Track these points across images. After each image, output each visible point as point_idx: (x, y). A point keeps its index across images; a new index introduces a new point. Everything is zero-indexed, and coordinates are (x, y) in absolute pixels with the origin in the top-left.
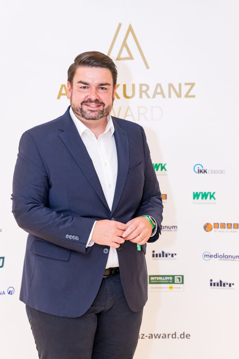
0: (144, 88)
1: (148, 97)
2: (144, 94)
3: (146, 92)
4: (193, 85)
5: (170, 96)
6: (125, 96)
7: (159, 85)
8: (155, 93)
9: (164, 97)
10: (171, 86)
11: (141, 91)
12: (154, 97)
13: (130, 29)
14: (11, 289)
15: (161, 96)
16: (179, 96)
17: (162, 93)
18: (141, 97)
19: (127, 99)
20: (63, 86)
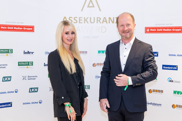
0: (99, 19)
1: (100, 23)
2: (98, 21)
3: (99, 21)
5: (109, 23)
6: (91, 22)
7: (105, 18)
8: (103, 21)
9: (107, 23)
10: (110, 18)
11: (97, 20)
12: (103, 23)
14: (41, 101)
15: (105, 22)
16: (113, 22)
17: (106, 21)
18: (97, 23)
19: (91, 24)
20: (65, 18)
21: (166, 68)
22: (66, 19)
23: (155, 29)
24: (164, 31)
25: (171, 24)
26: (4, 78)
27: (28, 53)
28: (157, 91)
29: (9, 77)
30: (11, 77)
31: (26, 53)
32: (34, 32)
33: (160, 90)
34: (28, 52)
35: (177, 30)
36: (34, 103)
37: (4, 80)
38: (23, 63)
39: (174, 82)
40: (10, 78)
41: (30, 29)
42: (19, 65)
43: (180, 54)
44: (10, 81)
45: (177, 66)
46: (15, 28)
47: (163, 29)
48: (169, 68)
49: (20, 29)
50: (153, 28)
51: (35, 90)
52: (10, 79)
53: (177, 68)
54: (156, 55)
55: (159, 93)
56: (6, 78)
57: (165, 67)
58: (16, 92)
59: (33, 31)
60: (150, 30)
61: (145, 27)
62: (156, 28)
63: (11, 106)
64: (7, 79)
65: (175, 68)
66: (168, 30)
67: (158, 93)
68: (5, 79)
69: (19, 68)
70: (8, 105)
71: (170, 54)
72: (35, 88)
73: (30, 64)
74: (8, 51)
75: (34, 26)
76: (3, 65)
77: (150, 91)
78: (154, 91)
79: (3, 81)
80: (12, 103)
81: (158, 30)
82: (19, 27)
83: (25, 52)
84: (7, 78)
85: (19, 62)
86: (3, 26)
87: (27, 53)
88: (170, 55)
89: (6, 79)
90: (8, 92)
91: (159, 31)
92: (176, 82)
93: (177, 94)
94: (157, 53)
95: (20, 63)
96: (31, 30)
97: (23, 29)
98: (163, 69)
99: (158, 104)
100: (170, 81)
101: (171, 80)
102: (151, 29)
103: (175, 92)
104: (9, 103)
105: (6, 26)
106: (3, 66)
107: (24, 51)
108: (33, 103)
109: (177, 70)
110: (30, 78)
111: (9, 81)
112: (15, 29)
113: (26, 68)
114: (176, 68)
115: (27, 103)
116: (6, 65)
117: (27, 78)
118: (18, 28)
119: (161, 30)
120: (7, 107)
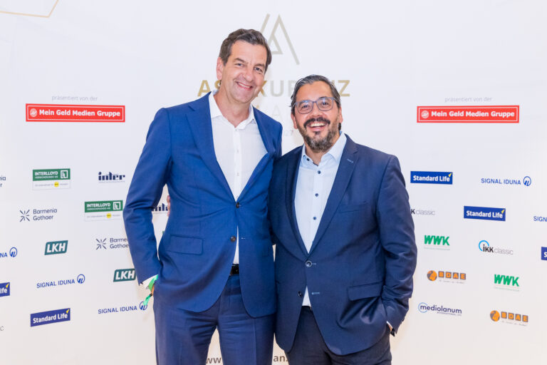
4: (347, 82)
6: (273, 94)
13: (279, 21)
19: (274, 97)
20: (205, 82)
21: (474, 214)
22: (207, 86)
23: (444, 111)
24: (468, 116)
25: (487, 99)
26: (49, 245)
27: (111, 177)
28: (449, 275)
29: (62, 242)
30: (66, 242)
31: (103, 177)
32: (124, 121)
33: (458, 274)
34: (110, 174)
35: (503, 115)
36: (126, 309)
37: (49, 251)
38: (97, 205)
39: (496, 251)
40: (64, 244)
41: (114, 114)
42: (86, 211)
43: (511, 179)
44: (65, 252)
45: (502, 209)
46: (75, 113)
47: (467, 112)
48: (481, 214)
49: (89, 114)
50: (438, 109)
51: (129, 274)
52: (64, 247)
53: (504, 214)
54: (448, 180)
55: (455, 280)
56: (54, 245)
57: (471, 212)
58: (80, 281)
59: (121, 118)
60: (430, 114)
61: (418, 107)
62: (447, 110)
63: (68, 319)
64: (58, 248)
65: (499, 215)
66: (478, 114)
67: (452, 280)
68: (51, 249)
69: (88, 217)
70: (61, 315)
71: (486, 177)
72: (128, 270)
73: (116, 206)
74: (59, 175)
75: (124, 107)
76: (47, 211)
77: (431, 276)
78: (442, 274)
79: (46, 253)
80: (69, 311)
81: (451, 113)
82: (85, 109)
83: (102, 175)
84: (57, 245)
85: (86, 203)
86: (46, 109)
87: (107, 179)
88: (483, 181)
89: (54, 247)
90: (61, 283)
91: (454, 118)
92: (501, 251)
93: (505, 284)
94: (450, 175)
95: (89, 206)
96: (116, 117)
97: (96, 114)
98: (466, 216)
99: (451, 310)
100: (486, 249)
101: (486, 245)
102: (432, 112)
103: (498, 279)
104: (64, 311)
105: (52, 109)
106: (45, 214)
107: (100, 173)
108: (123, 309)
109: (503, 219)
110: (116, 243)
111: (62, 252)
112: (75, 115)
113: (106, 218)
114: (501, 216)
115: (109, 310)
116: (55, 211)
117: (108, 243)
118: (85, 113)
119: (462, 114)
120: (57, 321)
